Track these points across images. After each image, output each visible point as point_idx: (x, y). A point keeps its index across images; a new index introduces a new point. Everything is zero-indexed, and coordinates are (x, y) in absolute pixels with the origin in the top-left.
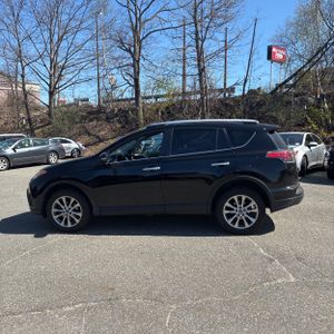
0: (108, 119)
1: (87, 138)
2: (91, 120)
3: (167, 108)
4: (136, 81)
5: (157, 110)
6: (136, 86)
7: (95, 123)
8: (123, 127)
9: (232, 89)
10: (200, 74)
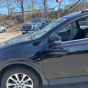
0: (13, 19)
1: (6, 25)
2: (7, 20)
3: (33, 15)
4: (22, 6)
5: (30, 16)
6: (22, 7)
7: (8, 20)
8: (18, 22)
9: (54, 9)
10: (44, 3)
